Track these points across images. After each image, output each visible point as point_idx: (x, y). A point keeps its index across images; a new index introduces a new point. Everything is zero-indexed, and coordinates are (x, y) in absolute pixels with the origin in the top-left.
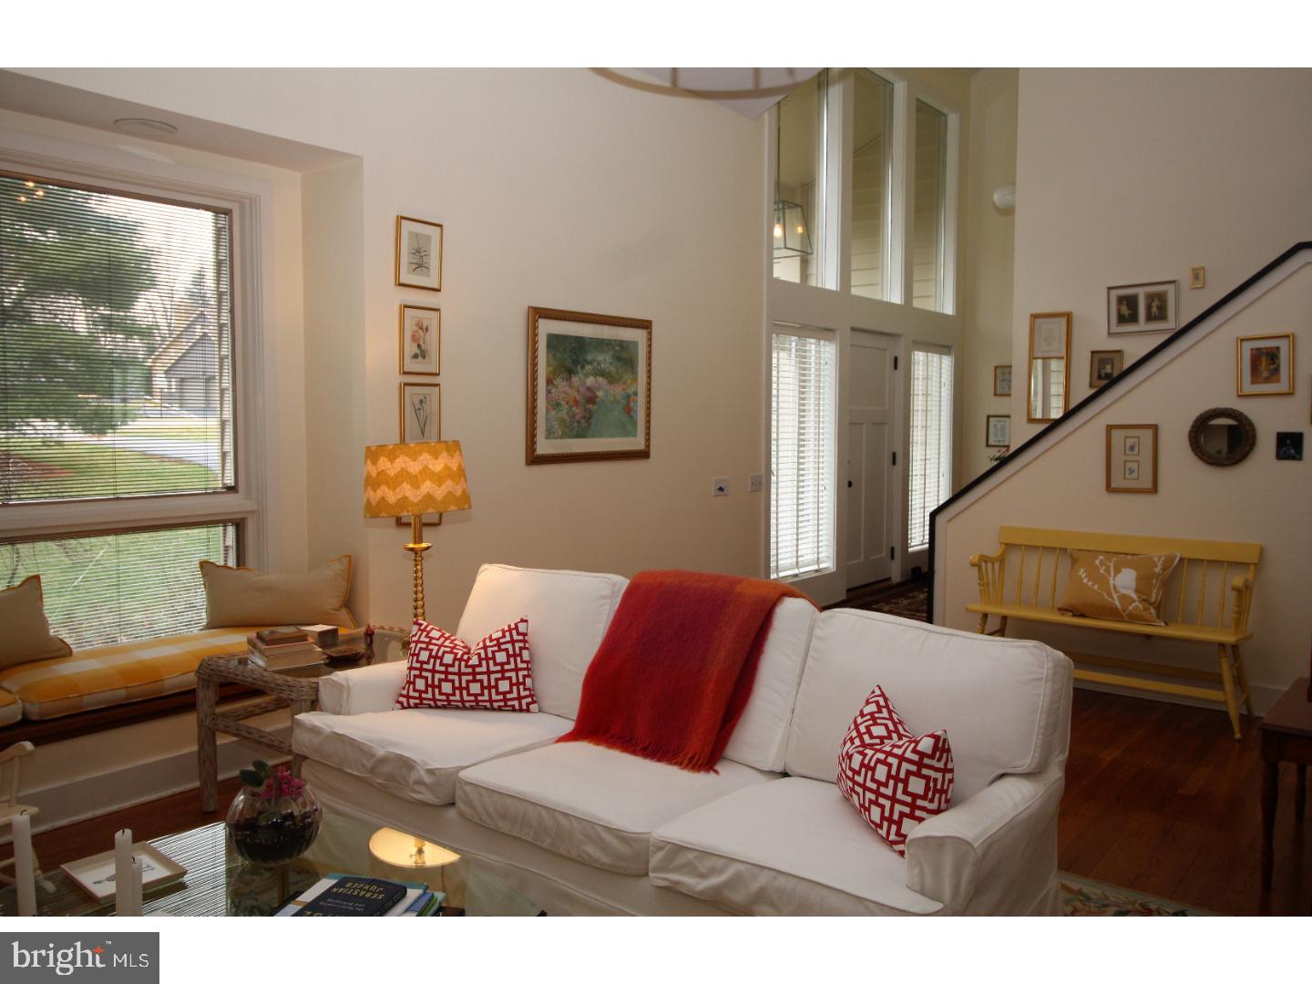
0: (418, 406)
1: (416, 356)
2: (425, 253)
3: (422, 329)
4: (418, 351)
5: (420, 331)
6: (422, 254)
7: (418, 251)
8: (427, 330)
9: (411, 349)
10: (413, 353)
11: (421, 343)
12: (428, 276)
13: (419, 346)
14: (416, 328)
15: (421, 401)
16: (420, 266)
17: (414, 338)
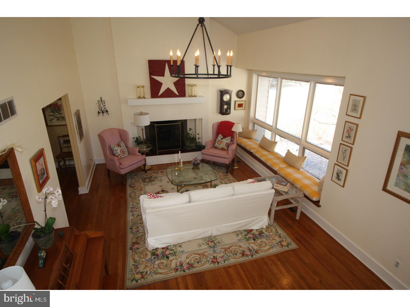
0: (344, 151)
1: (347, 137)
2: (357, 106)
3: (351, 129)
4: (348, 136)
5: (350, 130)
6: (356, 106)
7: (355, 105)
8: (352, 130)
9: (346, 134)
10: (346, 136)
11: (350, 133)
12: (357, 113)
13: (349, 134)
14: (349, 129)
15: (345, 150)
16: (355, 110)
17: (348, 131)
